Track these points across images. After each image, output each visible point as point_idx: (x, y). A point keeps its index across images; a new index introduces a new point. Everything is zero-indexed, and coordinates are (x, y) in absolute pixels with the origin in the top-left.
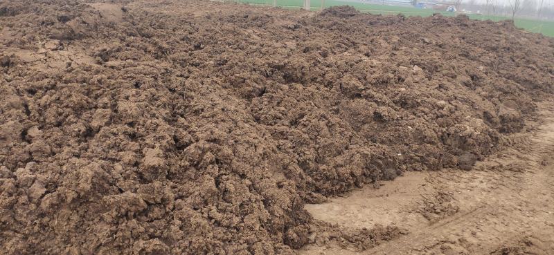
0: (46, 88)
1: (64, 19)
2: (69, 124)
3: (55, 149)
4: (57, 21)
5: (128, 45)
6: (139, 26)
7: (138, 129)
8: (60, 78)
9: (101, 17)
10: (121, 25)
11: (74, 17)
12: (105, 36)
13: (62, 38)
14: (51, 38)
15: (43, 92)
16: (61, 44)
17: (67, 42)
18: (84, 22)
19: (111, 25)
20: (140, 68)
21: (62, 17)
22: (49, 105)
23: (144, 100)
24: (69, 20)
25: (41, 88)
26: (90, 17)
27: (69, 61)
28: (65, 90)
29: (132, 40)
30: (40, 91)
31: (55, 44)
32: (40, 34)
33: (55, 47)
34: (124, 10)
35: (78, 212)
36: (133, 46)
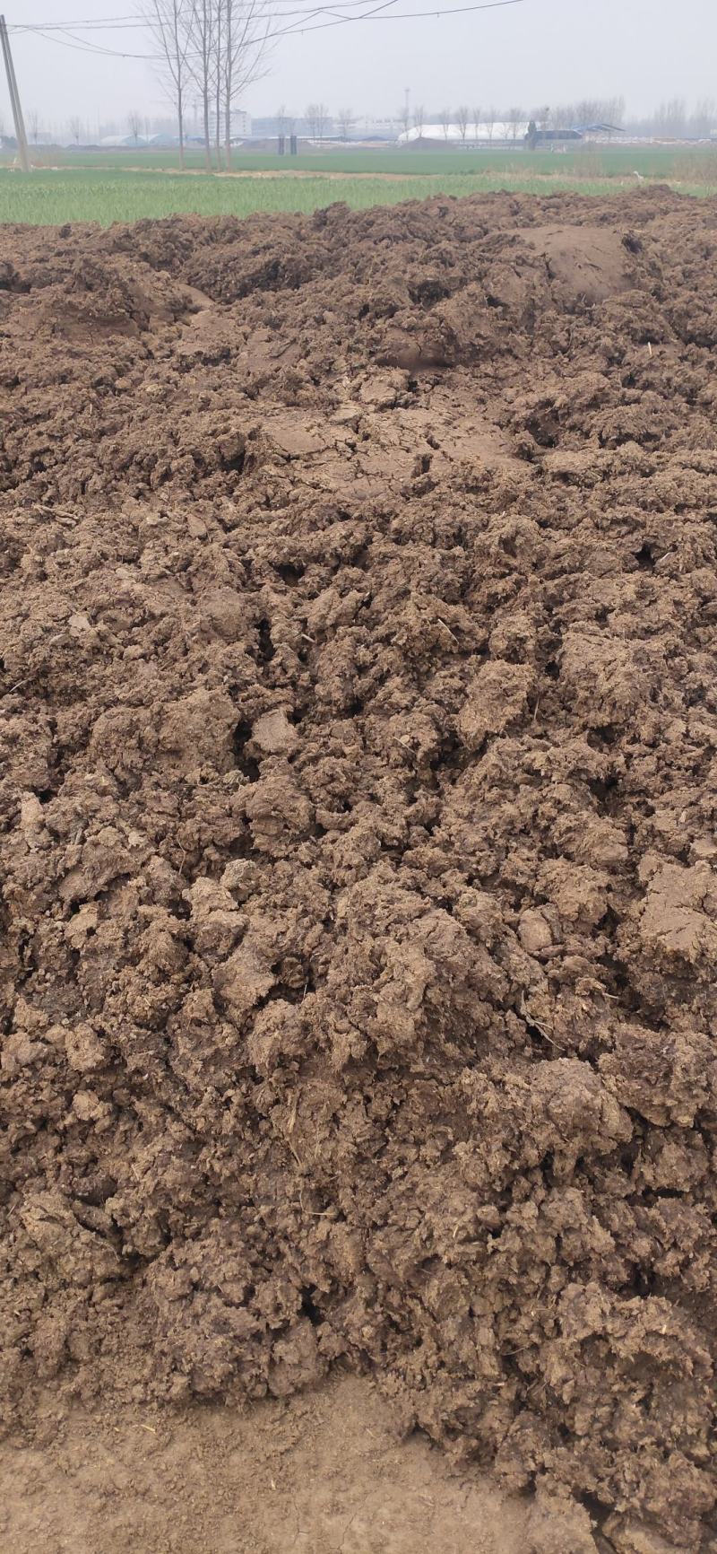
0: (338, 557)
1: (428, 294)
2: (387, 711)
3: (324, 815)
4: (408, 302)
5: (630, 382)
6: (678, 304)
7: (629, 756)
8: (384, 518)
9: (551, 276)
10: (612, 307)
11: (463, 282)
12: (558, 349)
13: (417, 363)
14: (382, 363)
15: (324, 572)
16: (412, 386)
17: (430, 375)
18: (493, 302)
19: (582, 307)
20: (663, 480)
21: (425, 285)
22: (335, 626)
23: (667, 626)
24: (447, 295)
25: (318, 559)
26: (515, 281)
27: (425, 449)
28: (393, 567)
29: (645, 362)
30: (316, 570)
31: (391, 385)
32: (350, 349)
33: (390, 395)
34: (632, 245)
35: (368, 1099)
36: (648, 386)
